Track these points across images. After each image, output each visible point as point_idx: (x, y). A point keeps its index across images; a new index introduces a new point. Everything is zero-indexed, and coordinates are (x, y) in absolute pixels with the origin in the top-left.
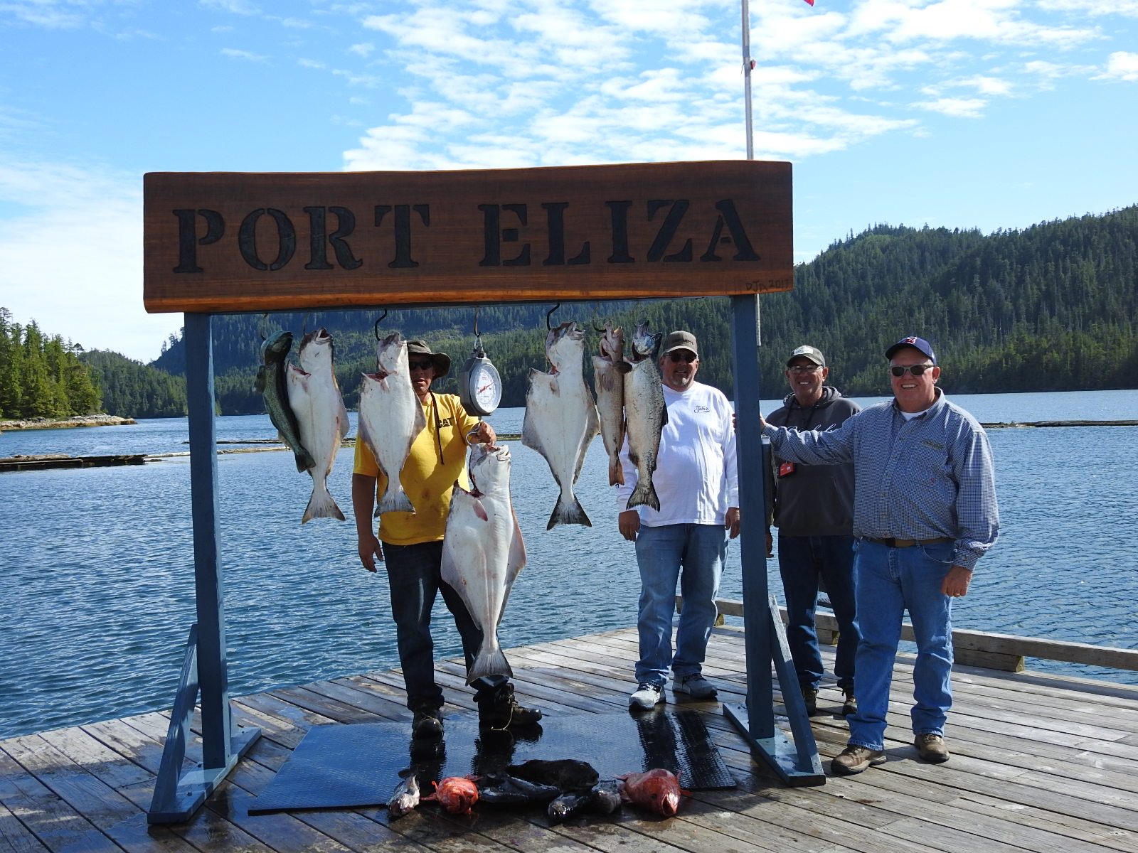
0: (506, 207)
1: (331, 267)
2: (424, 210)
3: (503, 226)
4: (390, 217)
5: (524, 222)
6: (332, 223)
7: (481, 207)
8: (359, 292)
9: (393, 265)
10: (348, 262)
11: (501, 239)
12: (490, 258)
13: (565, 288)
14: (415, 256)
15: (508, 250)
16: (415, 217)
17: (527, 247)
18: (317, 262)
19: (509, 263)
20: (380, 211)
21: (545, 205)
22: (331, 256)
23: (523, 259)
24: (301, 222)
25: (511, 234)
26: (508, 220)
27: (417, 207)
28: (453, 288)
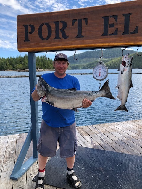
0: (111, 16)
1: (60, 38)
2: (86, 20)
3: (110, 23)
4: (76, 23)
5: (117, 21)
6: (61, 26)
7: (103, 17)
8: (67, 45)
9: (77, 37)
10: (65, 37)
11: (109, 27)
12: (105, 34)
13: (128, 42)
14: (83, 34)
15: (111, 30)
16: (83, 22)
17: (117, 29)
18: (57, 37)
19: (110, 35)
20: (74, 21)
21: (124, 15)
22: (60, 35)
23: (116, 33)
24: (53, 26)
25: (112, 25)
26: (111, 21)
27: (84, 19)
28: (93, 43)
